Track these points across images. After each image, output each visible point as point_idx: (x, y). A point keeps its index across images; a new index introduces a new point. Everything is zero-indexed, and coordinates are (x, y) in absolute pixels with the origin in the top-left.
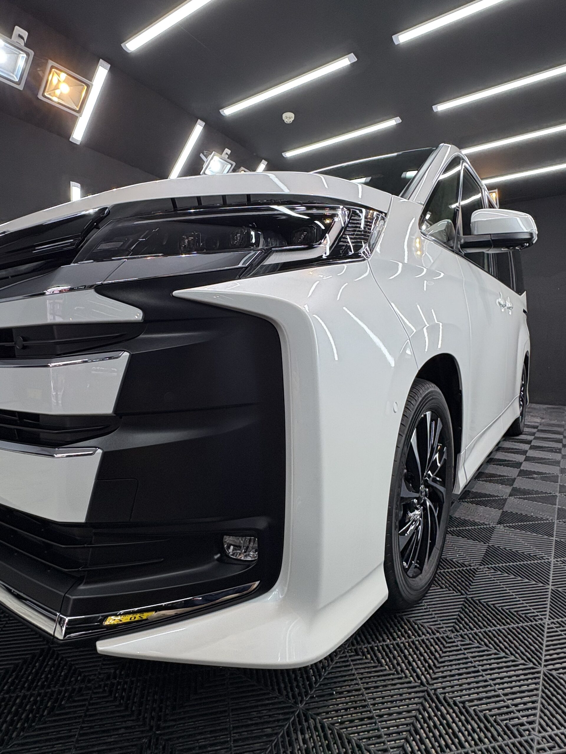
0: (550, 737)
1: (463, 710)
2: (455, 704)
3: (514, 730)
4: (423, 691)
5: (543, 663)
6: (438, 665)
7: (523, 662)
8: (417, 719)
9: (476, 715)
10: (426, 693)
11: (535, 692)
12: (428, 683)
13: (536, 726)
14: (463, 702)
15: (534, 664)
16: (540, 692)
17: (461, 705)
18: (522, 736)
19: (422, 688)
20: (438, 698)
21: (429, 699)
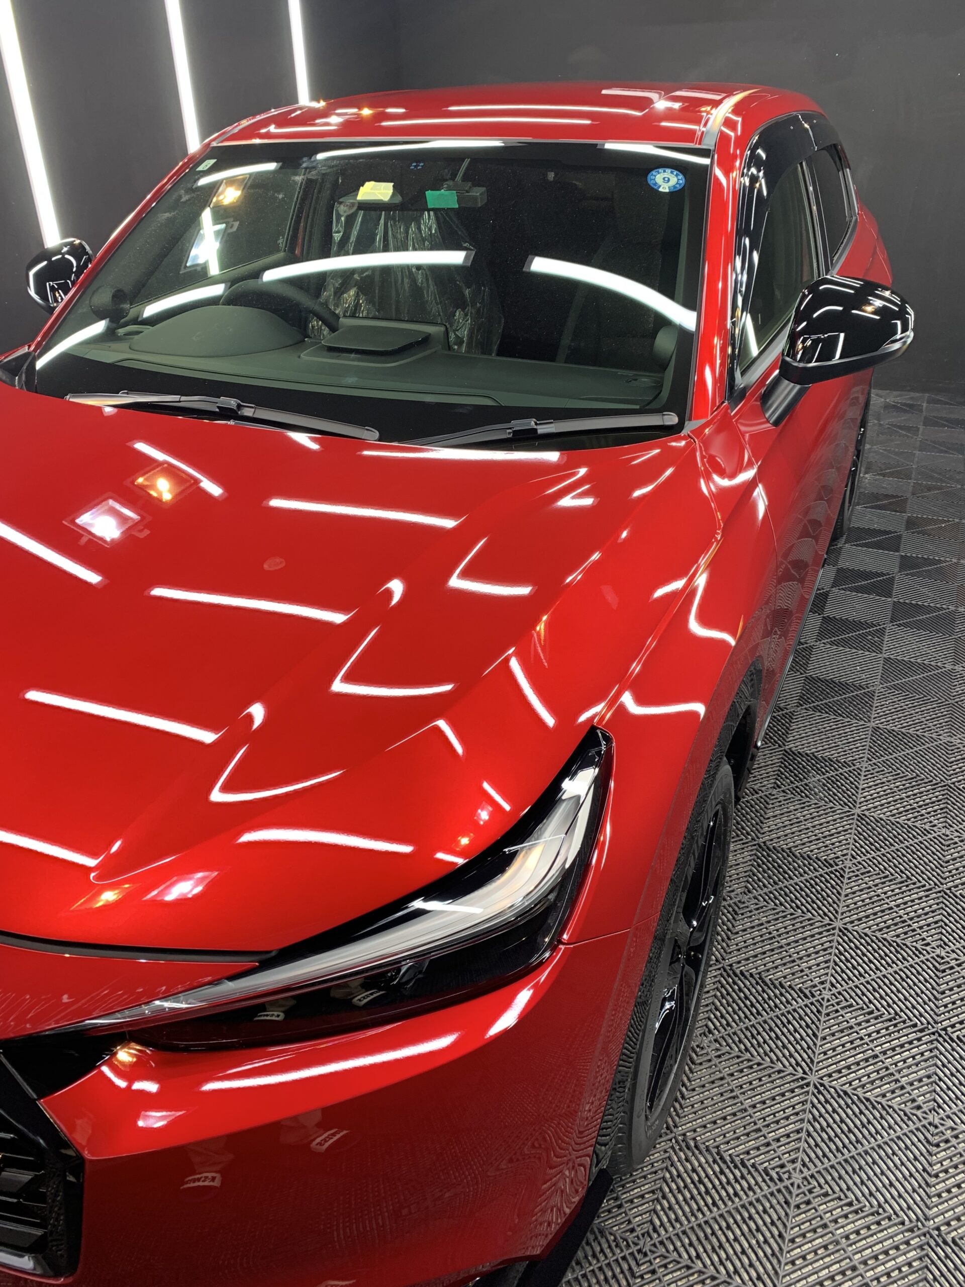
0: (859, 863)
1: (791, 854)
2: (783, 850)
4: (755, 845)
5: (858, 806)
7: (840, 807)
9: (802, 856)
11: (850, 831)
12: (758, 838)
13: (849, 857)
14: (789, 849)
15: (850, 808)
17: (788, 851)
18: (837, 865)
20: (768, 848)
21: (760, 850)
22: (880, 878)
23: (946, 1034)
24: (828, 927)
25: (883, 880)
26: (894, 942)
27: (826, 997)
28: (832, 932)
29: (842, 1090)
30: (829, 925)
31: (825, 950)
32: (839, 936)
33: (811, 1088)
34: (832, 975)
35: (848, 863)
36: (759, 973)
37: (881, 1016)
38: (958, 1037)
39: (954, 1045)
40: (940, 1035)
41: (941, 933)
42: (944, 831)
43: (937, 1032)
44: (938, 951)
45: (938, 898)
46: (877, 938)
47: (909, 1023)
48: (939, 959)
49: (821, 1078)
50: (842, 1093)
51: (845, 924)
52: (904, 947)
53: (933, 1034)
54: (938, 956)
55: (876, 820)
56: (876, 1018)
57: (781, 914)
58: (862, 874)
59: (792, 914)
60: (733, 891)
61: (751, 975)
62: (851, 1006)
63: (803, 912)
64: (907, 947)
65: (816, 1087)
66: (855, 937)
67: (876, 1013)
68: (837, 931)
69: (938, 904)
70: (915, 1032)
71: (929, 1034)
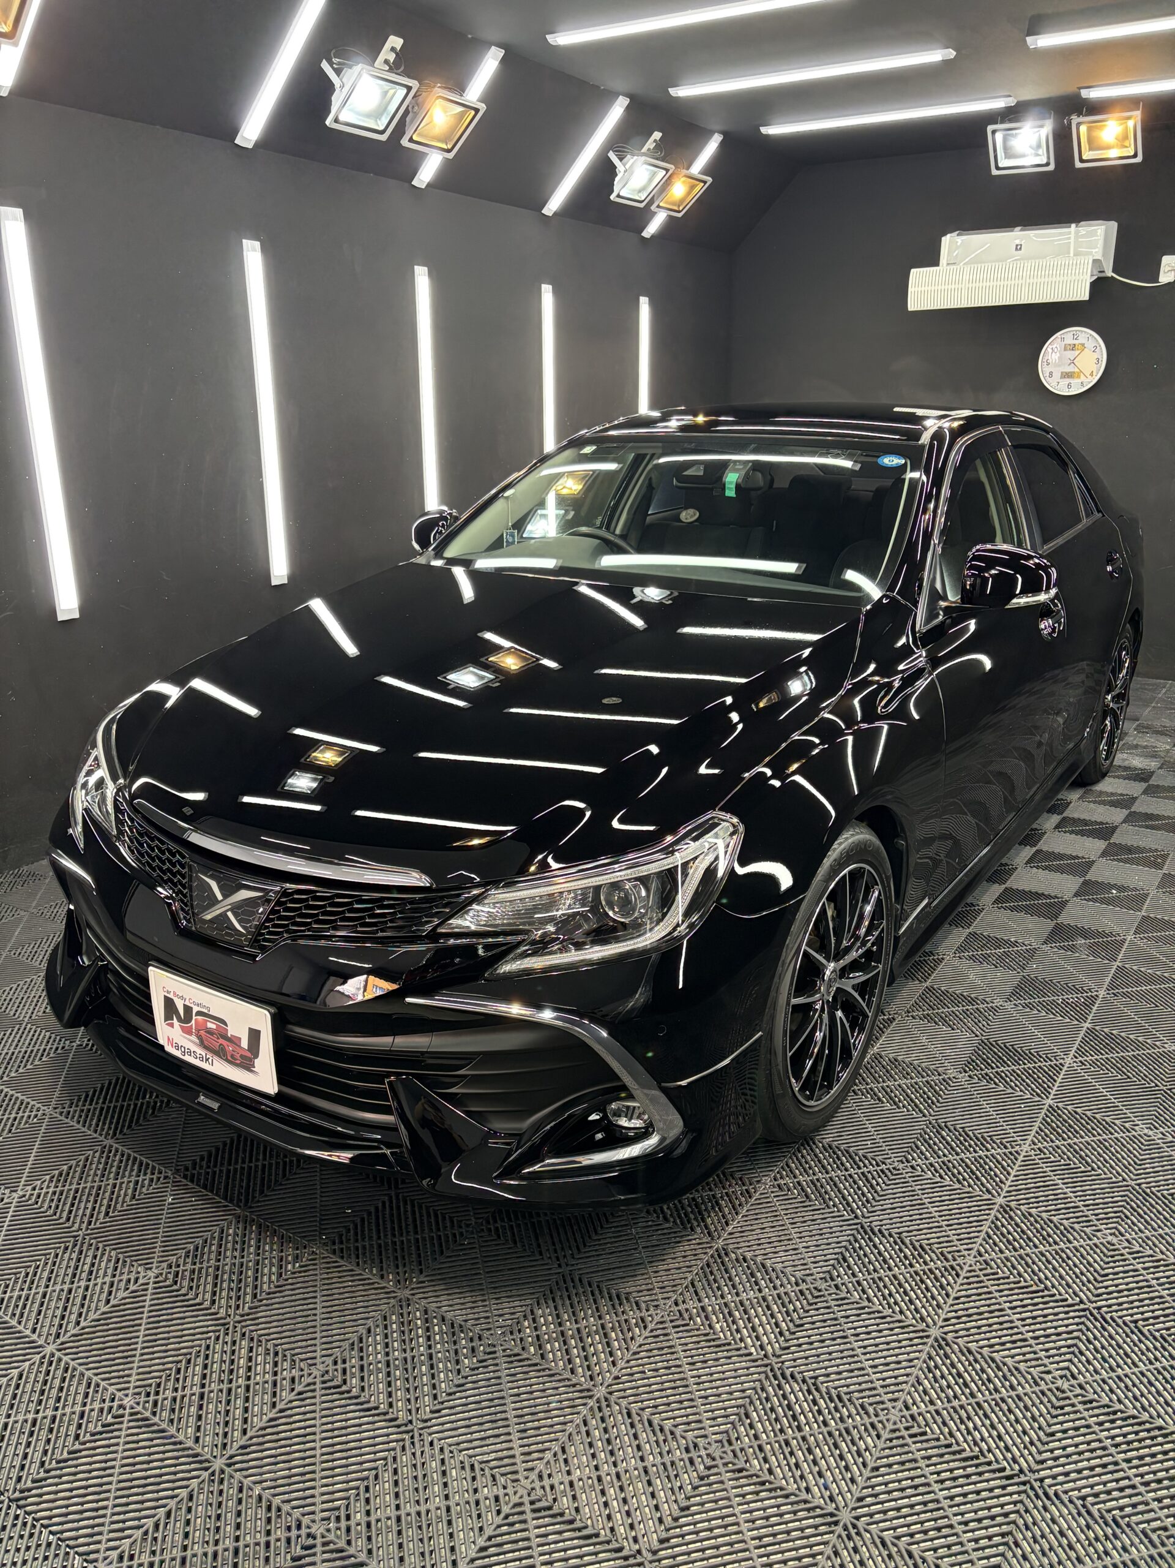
0: (985, 1261)
1: (899, 1241)
2: (890, 1235)
3: (949, 1256)
4: (856, 1224)
5: (1003, 1194)
6: (878, 1198)
7: (980, 1193)
8: (847, 1250)
9: (912, 1244)
10: (859, 1226)
11: (984, 1223)
12: (864, 1217)
13: (974, 1252)
14: (899, 1234)
15: (992, 1195)
16: (988, 1223)
17: (896, 1236)
18: (955, 1260)
19: (856, 1221)
20: (872, 1230)
21: (861, 1231)
22: (1009, 1283)
23: (1041, 1487)
24: (921, 1334)
25: (1012, 1286)
26: (1005, 1364)
27: (893, 1418)
28: (925, 1340)
29: (879, 1537)
30: (923, 1331)
31: (911, 1361)
32: (932, 1346)
33: (839, 1529)
34: (909, 1393)
35: (970, 1260)
36: (816, 1378)
37: (960, 1452)
38: (1056, 1494)
39: (1048, 1503)
40: (1032, 1488)
41: (1070, 1361)
42: (1110, 1238)
43: (1029, 1482)
44: (1059, 1383)
45: (1080, 1317)
46: (983, 1357)
47: (995, 1466)
48: (1058, 1393)
49: (857, 1518)
50: (878, 1541)
51: (946, 1333)
52: (1015, 1372)
53: (1024, 1483)
54: (1058, 1389)
55: (1023, 1215)
56: (954, 1453)
57: (867, 1310)
58: (985, 1275)
59: (879, 1312)
60: (812, 1275)
61: (804, 1381)
62: (924, 1434)
63: (893, 1312)
64: (1020, 1372)
65: (846, 1528)
66: (953, 1352)
67: (955, 1448)
68: (930, 1341)
69: (1077, 1324)
70: (1000, 1478)
71: (1018, 1484)
